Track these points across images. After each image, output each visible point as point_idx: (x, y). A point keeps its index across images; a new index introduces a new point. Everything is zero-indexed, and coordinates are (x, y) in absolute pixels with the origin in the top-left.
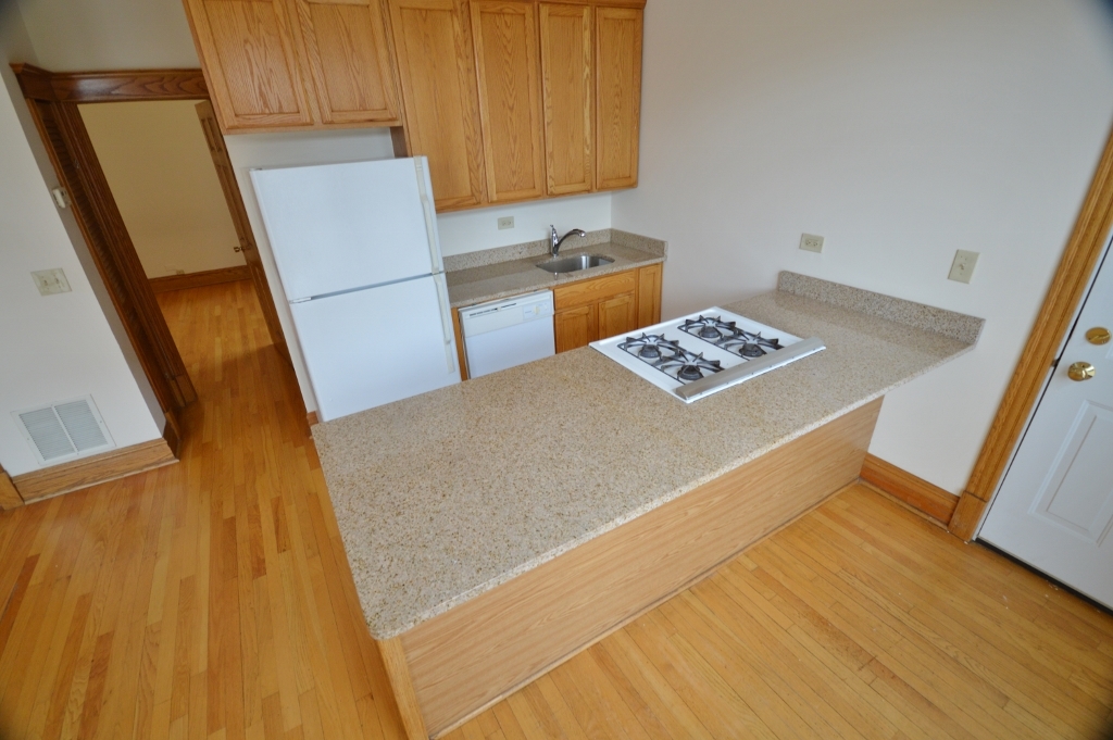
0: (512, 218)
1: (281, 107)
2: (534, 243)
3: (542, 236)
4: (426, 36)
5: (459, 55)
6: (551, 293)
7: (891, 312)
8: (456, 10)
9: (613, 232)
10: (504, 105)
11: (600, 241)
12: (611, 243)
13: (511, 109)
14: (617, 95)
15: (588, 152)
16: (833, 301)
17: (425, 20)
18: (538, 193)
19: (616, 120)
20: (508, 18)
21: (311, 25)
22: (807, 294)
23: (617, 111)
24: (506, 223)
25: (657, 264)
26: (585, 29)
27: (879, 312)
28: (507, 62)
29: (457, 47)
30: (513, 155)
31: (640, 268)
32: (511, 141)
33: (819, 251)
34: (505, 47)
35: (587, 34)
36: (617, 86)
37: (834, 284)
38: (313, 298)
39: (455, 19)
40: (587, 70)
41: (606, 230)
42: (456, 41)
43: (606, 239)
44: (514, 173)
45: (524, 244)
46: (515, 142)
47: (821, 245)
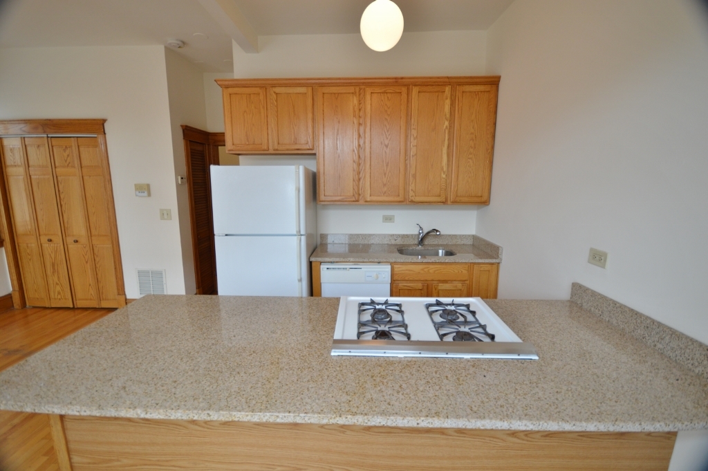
0: (394, 216)
1: (254, 141)
2: (407, 235)
3: (415, 231)
4: (336, 106)
5: (354, 116)
6: (390, 267)
7: (672, 349)
8: (356, 92)
9: (474, 237)
10: (381, 143)
11: (462, 242)
12: (473, 245)
13: (387, 146)
14: (472, 139)
15: (444, 176)
16: (614, 322)
17: (337, 99)
18: (402, 200)
19: (470, 156)
20: (389, 95)
21: (276, 103)
22: (593, 309)
23: (472, 150)
24: (388, 219)
25: (492, 264)
26: (446, 99)
27: (659, 346)
28: (386, 119)
29: (354, 111)
30: (385, 174)
31: (475, 263)
32: (385, 165)
33: (603, 266)
34: (386, 111)
35: (448, 102)
36: (472, 133)
37: (615, 303)
38: (226, 235)
39: (355, 97)
40: (447, 123)
41: (469, 236)
42: (354, 108)
43: (470, 242)
44: (385, 185)
45: (399, 235)
46: (387, 165)
47: (605, 261)
